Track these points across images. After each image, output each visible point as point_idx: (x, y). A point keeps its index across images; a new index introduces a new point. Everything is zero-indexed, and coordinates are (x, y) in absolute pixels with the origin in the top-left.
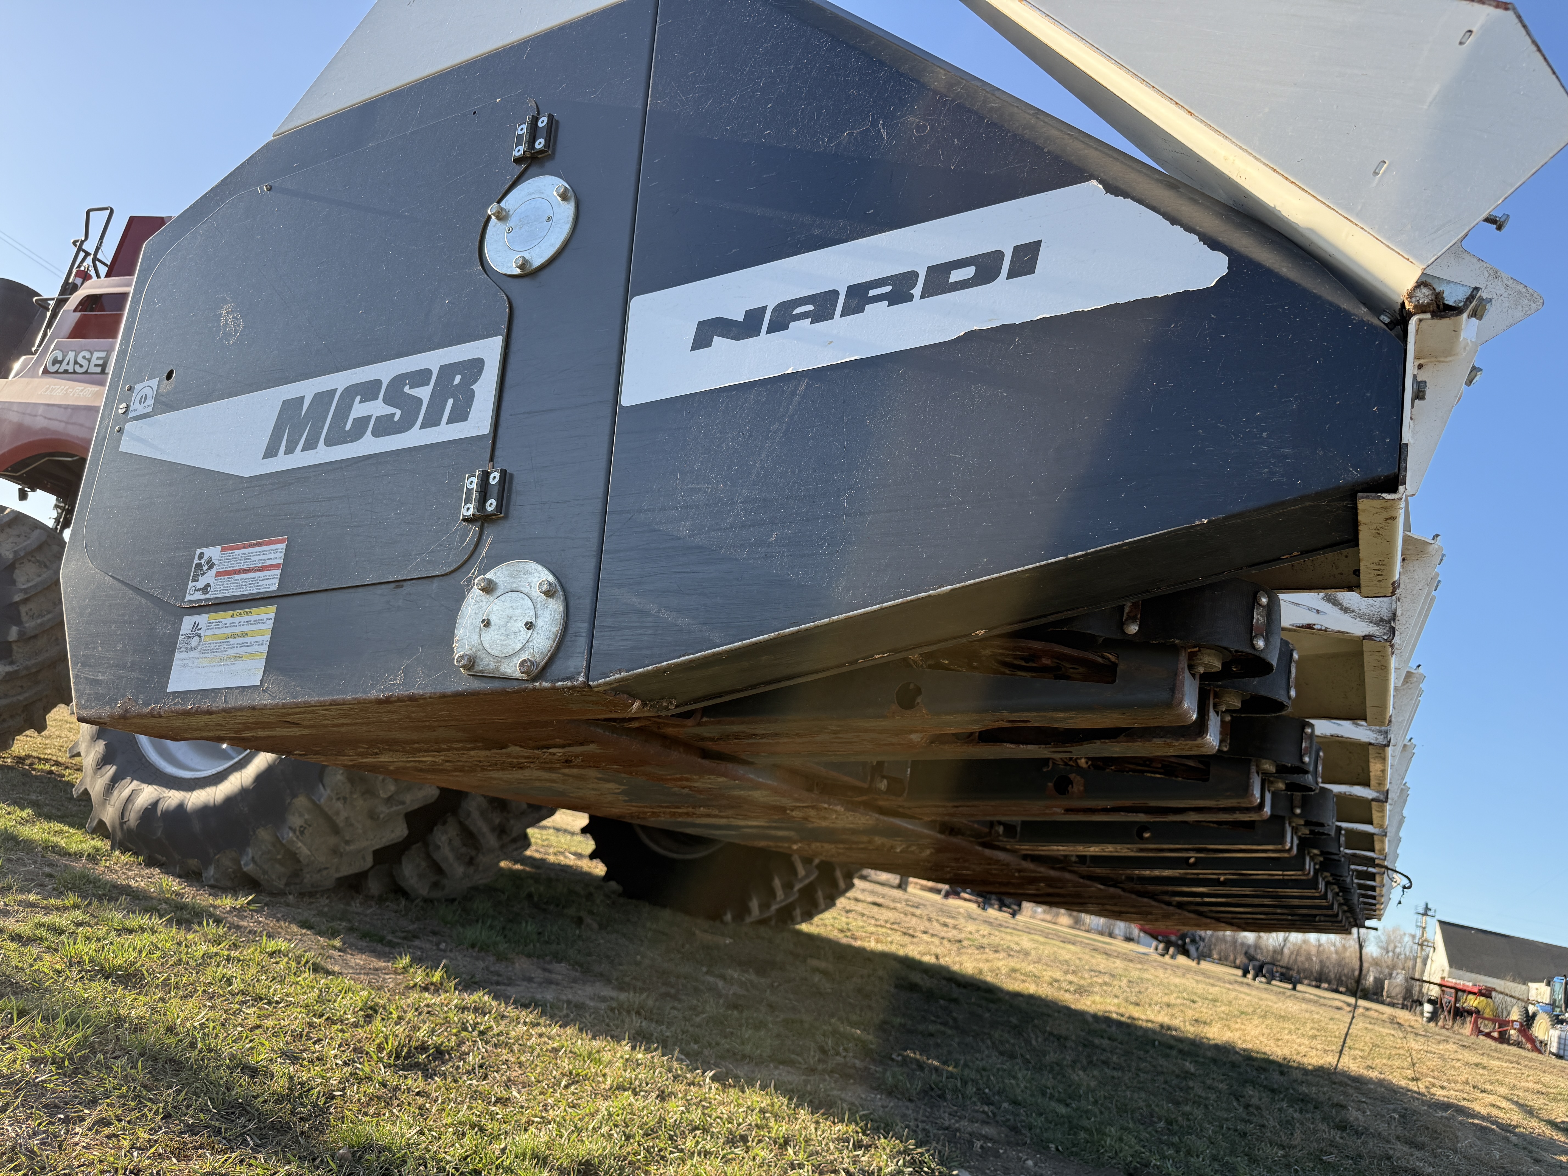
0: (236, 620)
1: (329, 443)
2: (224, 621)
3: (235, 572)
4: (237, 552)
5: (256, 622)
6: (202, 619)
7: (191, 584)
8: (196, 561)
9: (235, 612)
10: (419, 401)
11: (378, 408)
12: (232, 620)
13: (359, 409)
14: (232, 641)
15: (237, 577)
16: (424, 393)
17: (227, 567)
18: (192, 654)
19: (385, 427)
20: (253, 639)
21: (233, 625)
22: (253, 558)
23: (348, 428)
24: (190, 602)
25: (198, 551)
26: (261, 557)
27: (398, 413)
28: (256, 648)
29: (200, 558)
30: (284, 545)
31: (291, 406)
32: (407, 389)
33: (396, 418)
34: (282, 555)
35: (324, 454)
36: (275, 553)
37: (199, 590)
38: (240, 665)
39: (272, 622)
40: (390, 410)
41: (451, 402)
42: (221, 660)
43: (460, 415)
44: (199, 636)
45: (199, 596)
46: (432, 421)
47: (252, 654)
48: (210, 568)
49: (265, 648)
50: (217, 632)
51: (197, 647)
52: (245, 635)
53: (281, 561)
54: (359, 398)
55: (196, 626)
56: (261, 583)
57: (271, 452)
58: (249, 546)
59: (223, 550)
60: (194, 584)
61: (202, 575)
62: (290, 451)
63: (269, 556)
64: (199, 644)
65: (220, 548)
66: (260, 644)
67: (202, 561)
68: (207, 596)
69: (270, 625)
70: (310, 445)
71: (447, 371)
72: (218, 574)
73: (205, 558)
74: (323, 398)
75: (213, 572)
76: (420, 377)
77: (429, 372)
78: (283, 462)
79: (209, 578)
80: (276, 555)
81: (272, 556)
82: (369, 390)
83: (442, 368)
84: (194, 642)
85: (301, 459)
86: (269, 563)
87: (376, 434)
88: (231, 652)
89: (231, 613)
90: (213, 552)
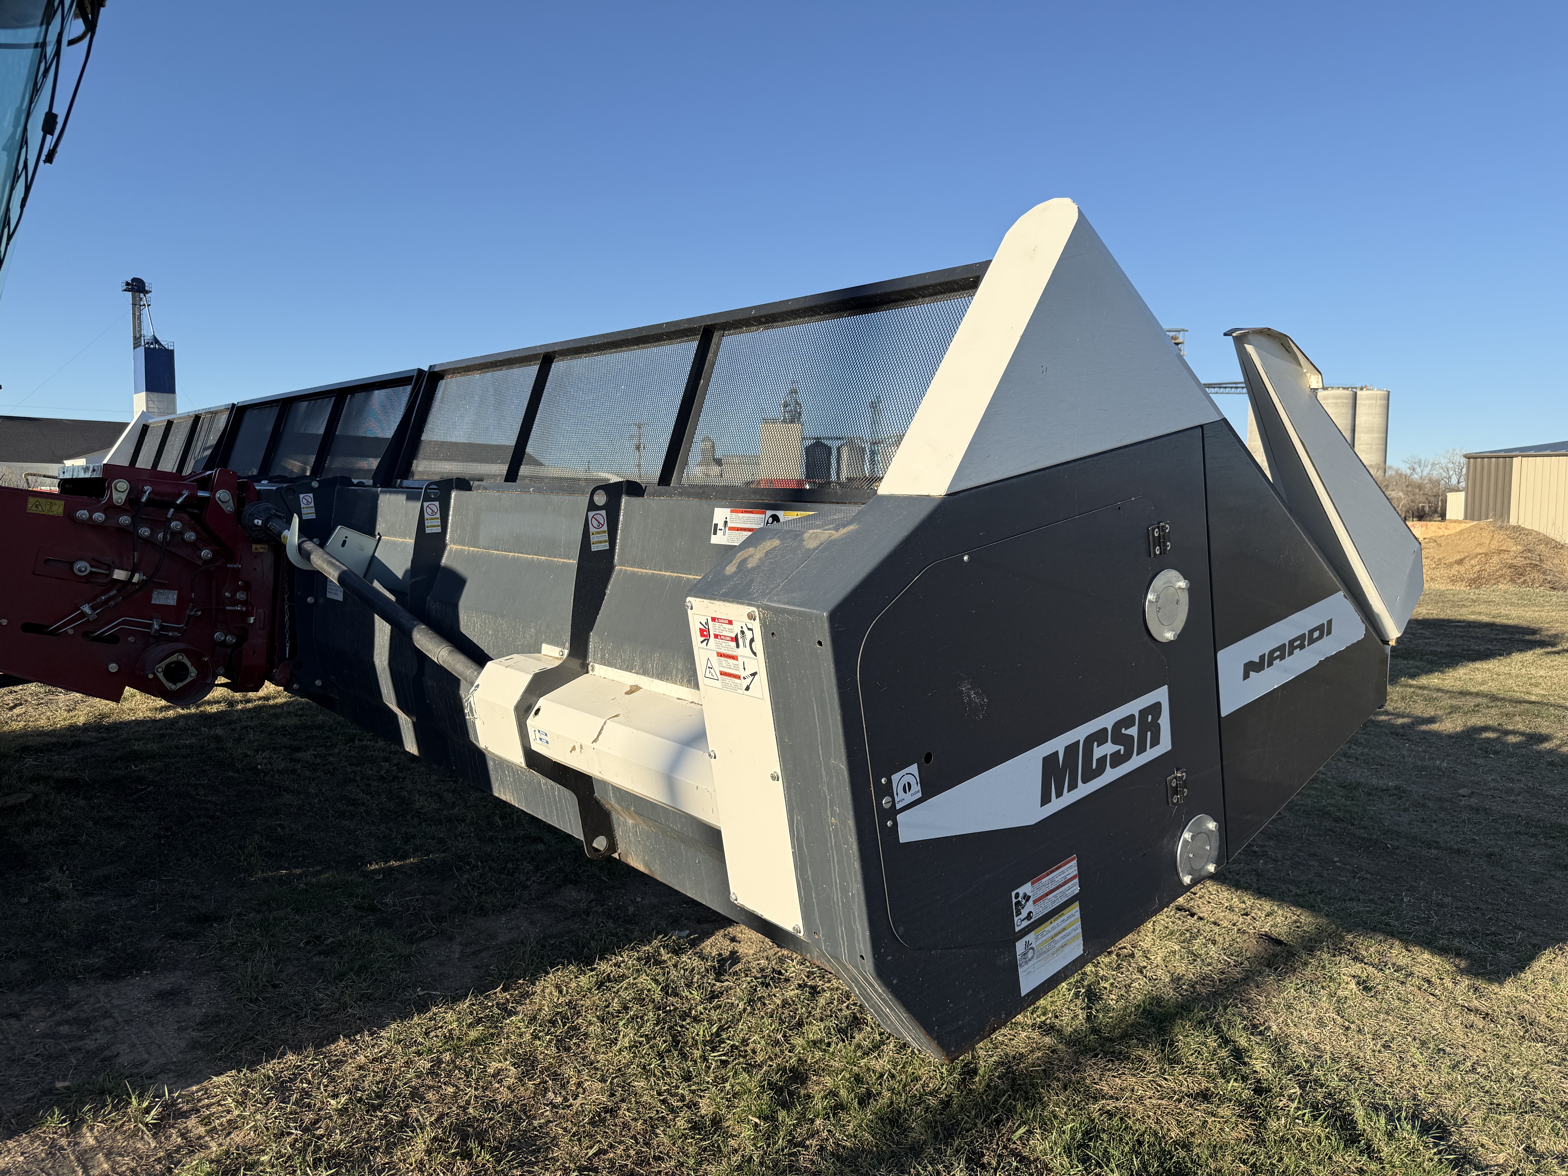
0: (1055, 924)
1: (1084, 781)
2: (1046, 929)
3: (1047, 895)
4: (1043, 880)
5: (1069, 918)
6: (1030, 937)
7: (1016, 919)
8: (1014, 901)
9: (1052, 920)
10: (1132, 737)
11: (1109, 748)
12: (1052, 925)
13: (1098, 752)
14: (1056, 938)
15: (1049, 897)
16: (1133, 731)
17: (1040, 893)
18: (1031, 963)
19: (1117, 760)
20: (1070, 930)
21: (1053, 929)
22: (1057, 879)
23: (1094, 767)
24: (1020, 931)
25: (1013, 894)
26: (1063, 875)
27: (1122, 748)
28: (1074, 933)
29: (1017, 897)
30: (1075, 861)
31: (1049, 761)
32: (1123, 731)
33: (1122, 752)
34: (1076, 868)
35: (1084, 790)
36: (1071, 868)
37: (1024, 920)
38: (1067, 949)
39: (1079, 912)
40: (1117, 748)
41: (1149, 733)
42: (1053, 954)
43: (1155, 742)
44: (1032, 948)
45: (1026, 923)
46: (1142, 750)
47: (1072, 938)
48: (1027, 900)
49: (1080, 930)
50: (1044, 939)
51: (1033, 956)
52: (1064, 929)
53: (1076, 872)
54: (1096, 743)
55: (1027, 944)
56: (1067, 893)
57: (1045, 799)
58: (1051, 872)
59: (1032, 884)
60: (1018, 917)
61: (1023, 908)
62: (1059, 794)
63: (1067, 873)
64: (1034, 954)
65: (1030, 883)
66: (1075, 930)
67: (1020, 899)
68: (1032, 920)
69: (1078, 915)
70: (1073, 786)
71: (1143, 713)
72: (1035, 902)
73: (1021, 895)
74: (1071, 750)
75: (1031, 901)
76: (1128, 721)
77: (1133, 716)
78: (1057, 804)
79: (1029, 907)
80: (1072, 870)
81: (1070, 871)
82: (1100, 737)
83: (1141, 712)
84: (1030, 955)
85: (1069, 798)
86: (1068, 877)
87: (1113, 766)
88: (1058, 945)
89: (1049, 921)
90: (1026, 889)
